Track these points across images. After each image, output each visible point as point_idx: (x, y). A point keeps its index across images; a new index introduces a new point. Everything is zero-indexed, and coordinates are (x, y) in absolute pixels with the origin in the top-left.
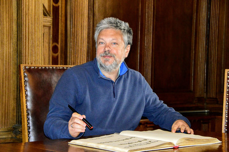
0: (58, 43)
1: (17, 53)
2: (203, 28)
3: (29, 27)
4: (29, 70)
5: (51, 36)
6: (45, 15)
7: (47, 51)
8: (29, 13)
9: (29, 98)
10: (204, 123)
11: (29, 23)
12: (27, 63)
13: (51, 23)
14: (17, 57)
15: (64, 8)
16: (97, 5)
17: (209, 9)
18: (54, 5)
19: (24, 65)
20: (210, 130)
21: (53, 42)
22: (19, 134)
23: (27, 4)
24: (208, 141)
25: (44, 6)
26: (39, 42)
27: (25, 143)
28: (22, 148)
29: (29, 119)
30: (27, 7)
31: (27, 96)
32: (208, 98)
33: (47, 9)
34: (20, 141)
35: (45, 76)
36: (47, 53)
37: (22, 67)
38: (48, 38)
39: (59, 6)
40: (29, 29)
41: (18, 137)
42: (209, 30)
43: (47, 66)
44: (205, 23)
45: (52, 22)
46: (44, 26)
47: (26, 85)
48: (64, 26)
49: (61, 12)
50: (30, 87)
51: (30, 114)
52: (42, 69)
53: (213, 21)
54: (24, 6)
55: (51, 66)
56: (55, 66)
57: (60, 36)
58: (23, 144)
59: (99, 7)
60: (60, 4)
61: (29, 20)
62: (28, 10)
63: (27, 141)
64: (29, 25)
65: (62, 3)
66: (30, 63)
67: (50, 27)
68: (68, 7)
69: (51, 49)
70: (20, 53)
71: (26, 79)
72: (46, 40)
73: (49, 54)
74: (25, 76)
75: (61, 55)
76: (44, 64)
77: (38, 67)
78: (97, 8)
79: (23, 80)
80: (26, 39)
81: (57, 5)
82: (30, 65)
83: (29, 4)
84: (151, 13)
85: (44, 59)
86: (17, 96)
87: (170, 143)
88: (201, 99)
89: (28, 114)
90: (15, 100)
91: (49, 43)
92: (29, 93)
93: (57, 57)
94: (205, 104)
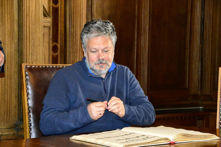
0: (58, 43)
1: (19, 53)
2: (197, 27)
3: (29, 27)
4: (30, 69)
5: (51, 36)
6: (45, 16)
7: (48, 50)
8: (29, 14)
9: (30, 96)
10: (199, 119)
11: (29, 23)
12: (28, 62)
13: (51, 24)
14: (19, 56)
15: (63, 9)
16: (95, 6)
17: (203, 9)
18: (54, 6)
19: (26, 64)
20: (204, 126)
21: (53, 42)
22: (21, 130)
23: (28, 5)
24: (206, 137)
25: (44, 7)
26: (40, 41)
27: (27, 140)
28: (24, 144)
29: (30, 116)
30: (28, 8)
31: (28, 94)
32: (202, 95)
33: (47, 10)
34: (22, 137)
35: (45, 75)
36: (47, 53)
37: (24, 66)
38: (47, 38)
39: (58, 7)
40: (29, 29)
41: (20, 133)
42: (203, 30)
43: (48, 65)
44: (199, 23)
45: (51, 22)
46: (44, 26)
47: (27, 84)
48: (63, 26)
49: (61, 13)
50: (31, 85)
51: (31, 111)
52: (42, 68)
53: (207, 21)
54: (25, 8)
55: (51, 65)
56: (55, 66)
57: (59, 36)
58: (25, 140)
59: (97, 8)
60: (59, 5)
61: (29, 21)
62: (29, 11)
63: (28, 137)
64: (29, 25)
65: (61, 5)
66: (31, 63)
67: (50, 28)
68: (68, 8)
69: (51, 48)
70: (21, 52)
71: (28, 78)
72: (47, 40)
73: (49, 54)
74: (26, 75)
75: (60, 55)
76: (45, 63)
77: (39, 66)
78: (95, 9)
79: (24, 79)
80: (27, 39)
81: (56, 6)
82: (31, 64)
83: (29, 6)
84: (147, 13)
85: (44, 58)
86: (19, 94)
87: (167, 139)
88: (195, 97)
89: (29, 112)
90: (17, 98)
91: (49, 43)
92: (30, 92)
93: (57, 56)
94: (200, 101)
